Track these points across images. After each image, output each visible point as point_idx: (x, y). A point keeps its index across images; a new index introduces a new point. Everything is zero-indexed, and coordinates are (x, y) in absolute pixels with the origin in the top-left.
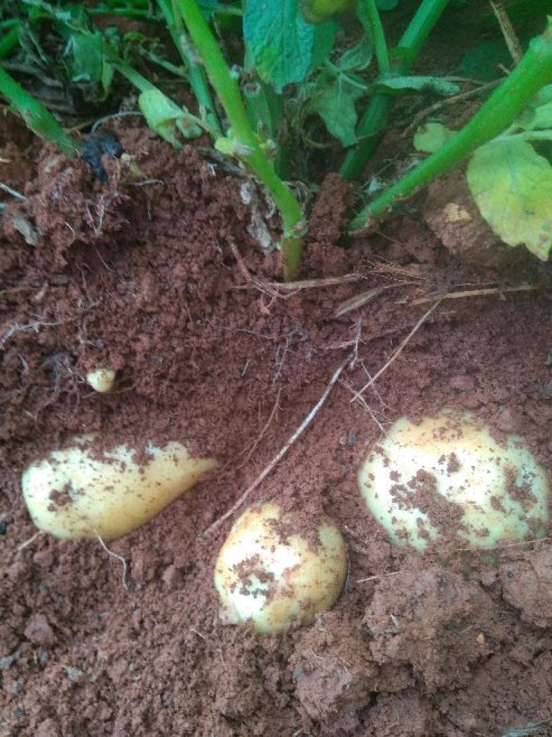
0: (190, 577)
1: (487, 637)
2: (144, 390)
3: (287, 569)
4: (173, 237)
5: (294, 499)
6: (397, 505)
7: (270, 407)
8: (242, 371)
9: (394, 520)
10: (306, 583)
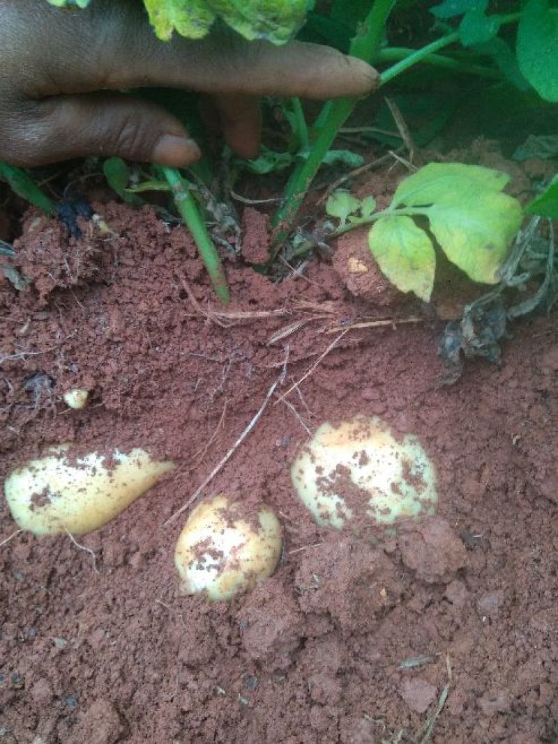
0: (154, 560)
1: (388, 592)
2: (112, 405)
3: (234, 547)
4: (136, 279)
5: (239, 492)
6: (321, 493)
7: (218, 417)
8: (194, 388)
9: (319, 505)
10: (249, 558)
